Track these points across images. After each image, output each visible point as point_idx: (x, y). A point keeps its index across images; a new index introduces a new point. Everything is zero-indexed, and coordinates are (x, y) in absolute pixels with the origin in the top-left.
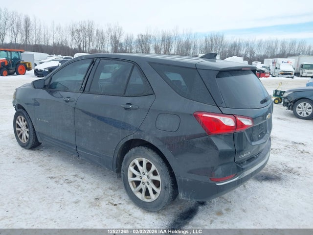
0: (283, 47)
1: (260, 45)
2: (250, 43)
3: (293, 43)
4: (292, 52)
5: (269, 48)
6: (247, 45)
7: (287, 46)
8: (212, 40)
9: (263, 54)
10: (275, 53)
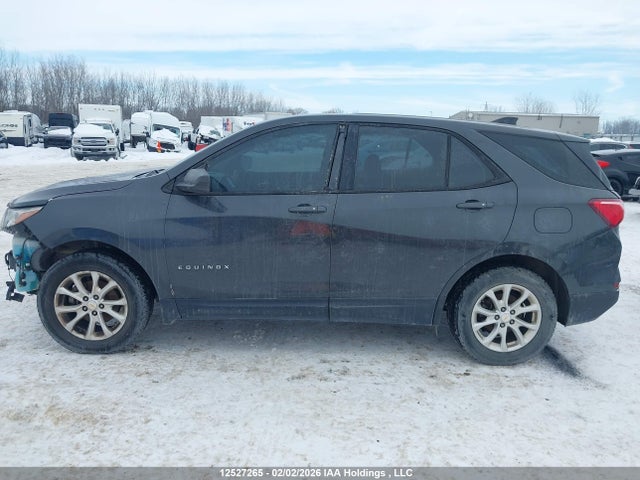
0: (207, 93)
1: (165, 88)
2: (144, 84)
3: (224, 88)
4: (224, 104)
5: (183, 95)
6: (140, 87)
7: (214, 94)
8: (57, 72)
9: (174, 106)
10: (196, 105)
